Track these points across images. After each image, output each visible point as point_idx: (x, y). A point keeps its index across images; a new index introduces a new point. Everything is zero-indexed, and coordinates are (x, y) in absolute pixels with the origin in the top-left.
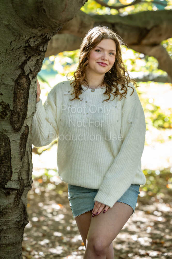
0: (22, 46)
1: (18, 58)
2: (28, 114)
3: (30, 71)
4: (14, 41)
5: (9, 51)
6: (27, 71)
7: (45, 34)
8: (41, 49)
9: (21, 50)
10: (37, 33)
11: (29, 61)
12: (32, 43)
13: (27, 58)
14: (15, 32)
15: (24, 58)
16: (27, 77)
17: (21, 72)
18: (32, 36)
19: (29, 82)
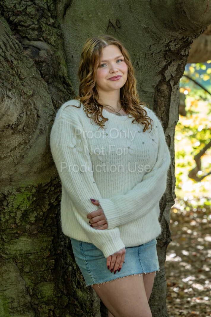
0: (162, 50)
1: (158, 64)
2: (169, 123)
3: (171, 77)
4: (154, 45)
5: (148, 56)
6: (168, 77)
7: (186, 37)
8: (182, 53)
9: (161, 54)
10: (178, 36)
11: (169, 66)
12: (173, 47)
13: (168, 63)
14: (154, 36)
15: (164, 63)
16: (168, 84)
17: (162, 78)
18: (172, 39)
19: (170, 89)
